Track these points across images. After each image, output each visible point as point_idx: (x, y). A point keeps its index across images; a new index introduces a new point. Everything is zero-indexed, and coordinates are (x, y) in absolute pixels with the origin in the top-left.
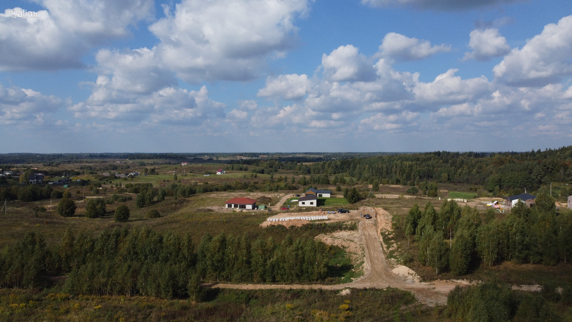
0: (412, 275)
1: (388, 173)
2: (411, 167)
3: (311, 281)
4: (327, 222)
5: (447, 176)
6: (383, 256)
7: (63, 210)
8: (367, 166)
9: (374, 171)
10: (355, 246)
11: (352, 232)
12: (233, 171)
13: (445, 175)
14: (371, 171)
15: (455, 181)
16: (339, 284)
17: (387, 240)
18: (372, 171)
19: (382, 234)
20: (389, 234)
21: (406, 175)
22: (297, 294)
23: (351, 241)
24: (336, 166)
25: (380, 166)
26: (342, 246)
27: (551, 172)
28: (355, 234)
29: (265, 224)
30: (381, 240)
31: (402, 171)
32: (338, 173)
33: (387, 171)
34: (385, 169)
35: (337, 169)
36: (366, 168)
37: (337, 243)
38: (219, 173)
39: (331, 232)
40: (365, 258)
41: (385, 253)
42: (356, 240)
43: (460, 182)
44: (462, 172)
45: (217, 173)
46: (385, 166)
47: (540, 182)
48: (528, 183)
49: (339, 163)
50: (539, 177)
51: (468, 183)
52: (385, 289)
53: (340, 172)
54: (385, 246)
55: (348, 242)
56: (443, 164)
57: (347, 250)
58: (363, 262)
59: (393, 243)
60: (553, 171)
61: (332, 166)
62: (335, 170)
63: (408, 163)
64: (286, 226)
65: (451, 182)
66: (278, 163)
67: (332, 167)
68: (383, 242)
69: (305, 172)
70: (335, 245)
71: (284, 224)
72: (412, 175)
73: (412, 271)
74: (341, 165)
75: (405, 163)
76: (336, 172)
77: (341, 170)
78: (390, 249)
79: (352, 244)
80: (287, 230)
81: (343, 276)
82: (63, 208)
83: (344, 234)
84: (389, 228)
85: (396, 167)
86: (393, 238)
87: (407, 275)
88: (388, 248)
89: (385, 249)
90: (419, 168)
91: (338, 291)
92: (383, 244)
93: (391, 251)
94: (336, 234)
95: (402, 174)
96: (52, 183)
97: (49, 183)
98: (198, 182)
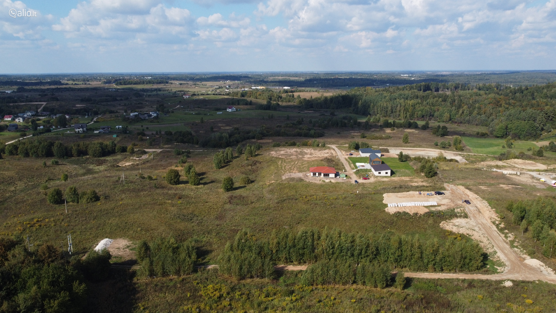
0: (543, 266)
1: (392, 112)
2: (413, 106)
3: (470, 271)
4: (439, 208)
5: (449, 116)
6: (508, 247)
7: (171, 180)
10: (479, 235)
11: (466, 219)
13: (447, 115)
15: (456, 120)
16: (494, 274)
17: (501, 230)
19: (493, 223)
20: (500, 224)
21: (409, 113)
22: (471, 284)
23: (473, 230)
25: (385, 105)
26: (467, 234)
27: (551, 119)
28: (471, 222)
29: (389, 210)
30: (496, 229)
31: (406, 110)
33: (392, 110)
34: (390, 108)
37: (461, 231)
38: (229, 110)
39: (450, 220)
40: (495, 248)
41: (507, 243)
42: (476, 229)
43: (461, 123)
44: (463, 113)
45: (228, 110)
47: (542, 129)
48: (533, 131)
50: (542, 126)
51: (469, 124)
52: (537, 282)
54: (503, 236)
55: (471, 231)
56: (443, 103)
57: (473, 238)
58: (495, 252)
59: (507, 233)
60: (553, 119)
63: (411, 102)
65: (453, 122)
68: (498, 232)
70: (462, 233)
72: (415, 114)
73: (542, 264)
75: (409, 102)
78: (509, 239)
79: (474, 233)
81: (487, 264)
82: (171, 177)
83: (462, 221)
84: (495, 216)
85: (400, 106)
86: (505, 228)
87: (539, 266)
88: (506, 237)
89: (504, 238)
90: (422, 108)
91: (501, 282)
92: (499, 233)
93: (510, 241)
94: (455, 222)
95: (406, 113)
96: (98, 132)
97: (95, 132)
98: (224, 126)
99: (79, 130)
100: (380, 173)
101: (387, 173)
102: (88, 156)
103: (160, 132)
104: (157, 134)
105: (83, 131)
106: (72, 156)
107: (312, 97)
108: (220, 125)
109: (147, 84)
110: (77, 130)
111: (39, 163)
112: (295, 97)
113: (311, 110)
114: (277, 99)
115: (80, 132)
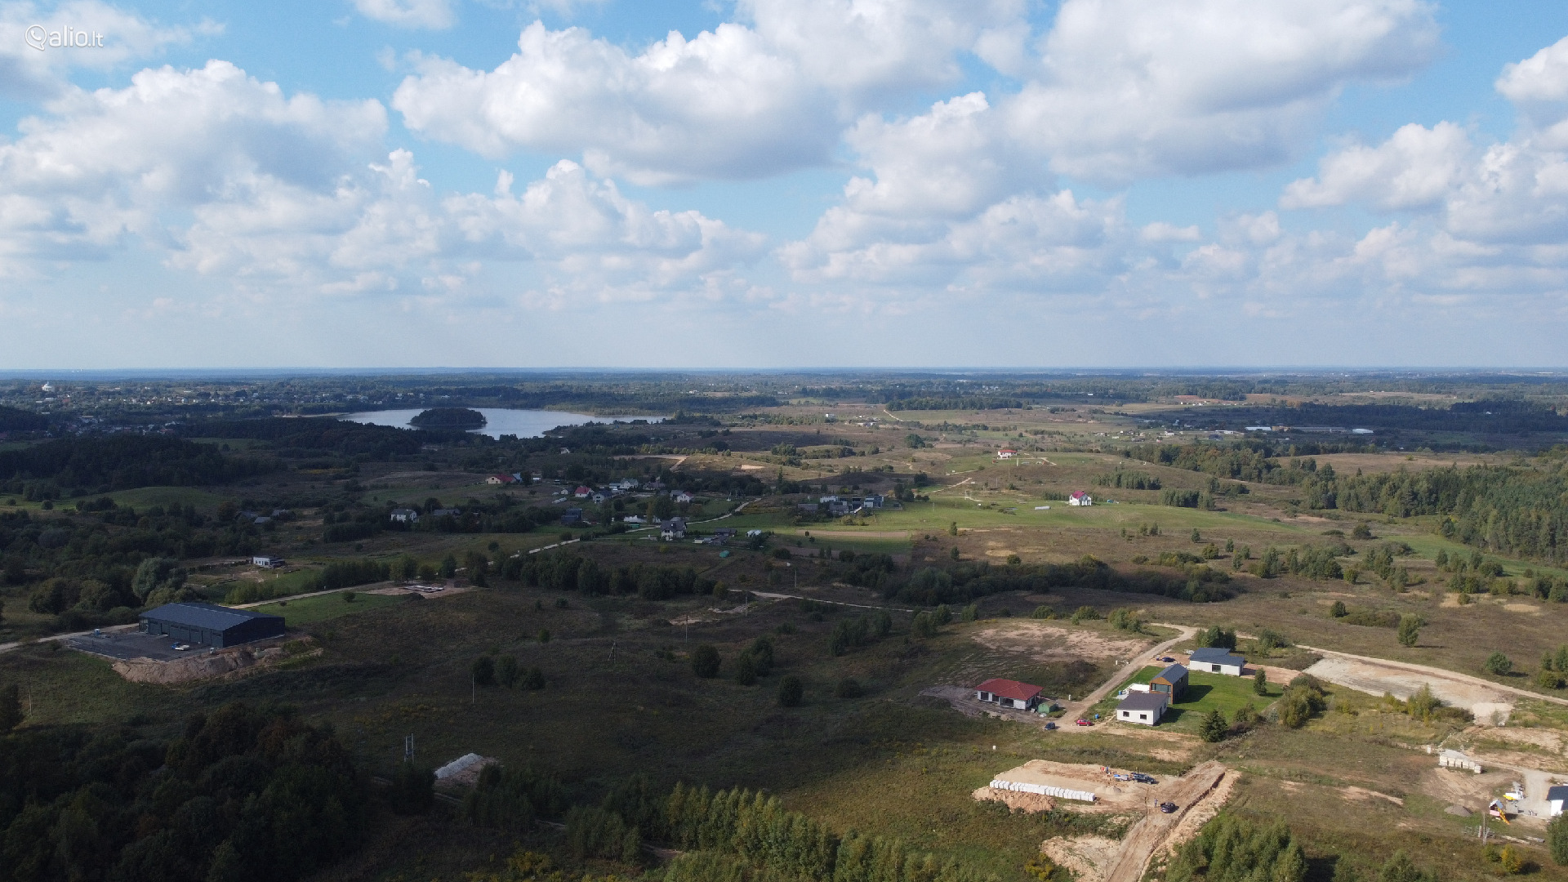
1: (1553, 543)
4: (1083, 809)
8: (1495, 512)
9: (1511, 529)
11: (1110, 843)
12: (1118, 491)
14: (1502, 527)
18: (1506, 528)
19: (1154, 859)
20: (1164, 864)
23: (1094, 863)
24: (1415, 495)
26: (1075, 872)
28: (1112, 848)
29: (981, 794)
30: (1142, 874)
32: (1417, 514)
33: (1553, 536)
35: (1416, 502)
36: (1491, 519)
37: (1070, 862)
38: (1074, 502)
39: (1076, 835)
42: (1102, 864)
45: (1068, 501)
46: (1546, 519)
49: (1423, 486)
53: (1423, 513)
55: (1087, 865)
57: (1079, 880)
61: (1402, 493)
62: (1408, 507)
64: (1010, 806)
66: (1259, 461)
67: (1401, 497)
69: (1320, 504)
70: (1066, 865)
71: (1009, 801)
74: (1430, 492)
76: (1412, 513)
77: (1426, 507)
79: (1090, 871)
80: (1010, 814)
83: (1094, 843)
84: (1174, 849)
86: (1160, 875)
94: (1080, 842)
96: (700, 542)
97: (697, 541)
98: (1002, 548)
99: (667, 534)
100: (1126, 714)
101: (1144, 717)
102: (636, 596)
103: (829, 553)
104: (822, 555)
105: (674, 538)
106: (607, 592)
107: (1360, 473)
108: (991, 544)
109: (964, 408)
110: (663, 534)
111: (549, 599)
112: (1319, 468)
113: (1321, 516)
114: (1256, 473)
115: (667, 539)
